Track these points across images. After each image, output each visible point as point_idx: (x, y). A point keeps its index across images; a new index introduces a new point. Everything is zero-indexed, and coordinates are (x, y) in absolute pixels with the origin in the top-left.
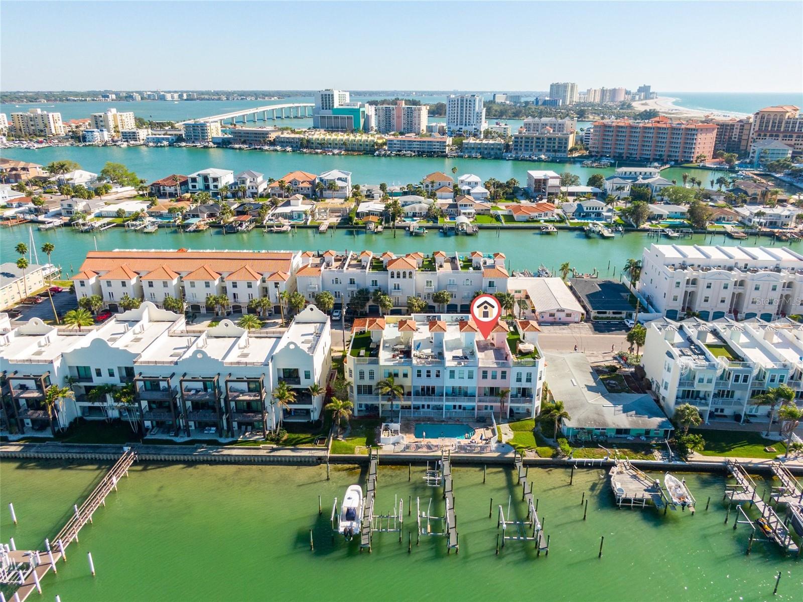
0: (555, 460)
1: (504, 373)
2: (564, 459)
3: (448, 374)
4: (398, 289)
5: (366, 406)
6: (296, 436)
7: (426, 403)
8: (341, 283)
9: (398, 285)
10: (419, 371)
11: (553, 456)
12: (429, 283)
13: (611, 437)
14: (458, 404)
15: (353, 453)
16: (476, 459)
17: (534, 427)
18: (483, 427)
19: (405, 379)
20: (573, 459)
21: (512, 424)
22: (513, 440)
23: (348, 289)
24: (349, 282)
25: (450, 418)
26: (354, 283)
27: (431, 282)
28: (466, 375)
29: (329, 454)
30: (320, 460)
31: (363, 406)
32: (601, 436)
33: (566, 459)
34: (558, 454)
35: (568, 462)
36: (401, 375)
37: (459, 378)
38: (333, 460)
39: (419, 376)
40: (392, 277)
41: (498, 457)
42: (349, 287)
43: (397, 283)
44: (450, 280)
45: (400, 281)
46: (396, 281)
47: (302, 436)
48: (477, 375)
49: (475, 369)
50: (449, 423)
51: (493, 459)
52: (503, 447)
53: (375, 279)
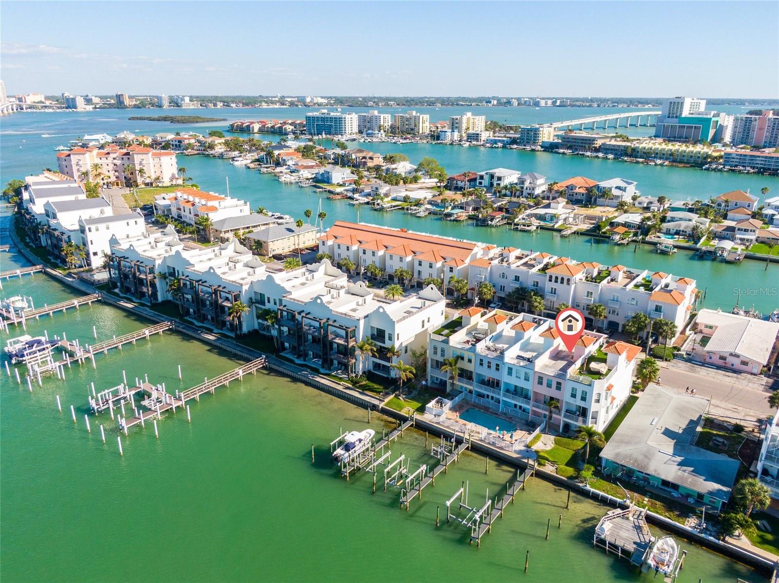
0: (570, 481)
1: (559, 384)
2: (579, 484)
3: (506, 371)
4: (555, 294)
5: (441, 380)
6: (373, 384)
7: (491, 394)
9: (555, 289)
10: (481, 360)
11: (571, 478)
12: (589, 294)
13: (653, 486)
14: (519, 404)
15: (399, 411)
16: (495, 452)
17: (579, 448)
18: (527, 431)
19: (469, 364)
20: (588, 487)
21: (559, 438)
22: (546, 452)
23: (512, 285)
24: (514, 278)
25: (505, 414)
26: (518, 281)
27: (592, 293)
28: (523, 377)
29: (382, 405)
30: (374, 408)
31: (439, 380)
32: (642, 480)
33: (581, 485)
34: (577, 478)
35: (583, 489)
36: (466, 359)
37: (516, 377)
38: (384, 411)
39: (481, 364)
40: (550, 280)
41: (516, 458)
42: (512, 283)
43: (554, 287)
45: (557, 286)
46: (553, 285)
47: (376, 386)
48: (533, 380)
49: (530, 372)
50: (500, 417)
51: (510, 458)
52: (527, 452)
53: (536, 280)
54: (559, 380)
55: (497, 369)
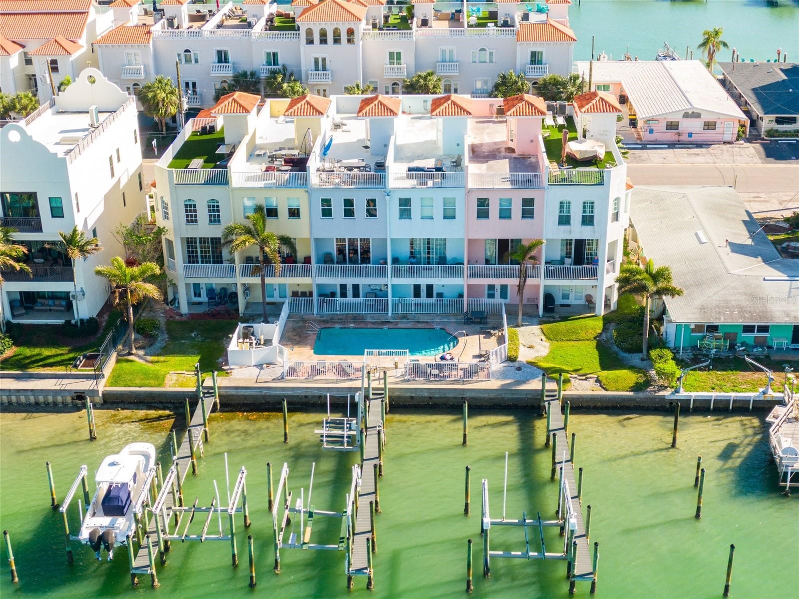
0: (641, 395)
1: (528, 203)
2: (661, 393)
3: (394, 208)
4: (324, 69)
5: (211, 291)
6: (36, 351)
7: (350, 281)
8: (196, 61)
9: (324, 60)
10: (326, 202)
11: (637, 388)
12: (395, 57)
13: (780, 350)
14: (423, 282)
15: (159, 386)
16: (452, 395)
17: (599, 331)
18: (479, 333)
19: (294, 221)
20: (683, 394)
21: (549, 325)
22: (545, 359)
23: (214, 74)
24: (215, 58)
25: (404, 317)
26: (226, 61)
27: (399, 54)
28: (438, 213)
29: (102, 386)
30: (78, 401)
31: (203, 292)
32: (756, 347)
33: (667, 393)
34: (648, 383)
35: (671, 402)
36: (283, 212)
37: (422, 218)
38: (111, 401)
39: (327, 213)
40: (310, 42)
41: (503, 389)
42: (213, 69)
43: (320, 56)
44: (443, 52)
45: (328, 51)
46: (318, 51)
47: (46, 352)
48: (466, 209)
49: (458, 196)
50: (400, 325)
51: (492, 395)
52: (519, 369)
53: (272, 51)
54: (528, 194)
55: (371, 213)
